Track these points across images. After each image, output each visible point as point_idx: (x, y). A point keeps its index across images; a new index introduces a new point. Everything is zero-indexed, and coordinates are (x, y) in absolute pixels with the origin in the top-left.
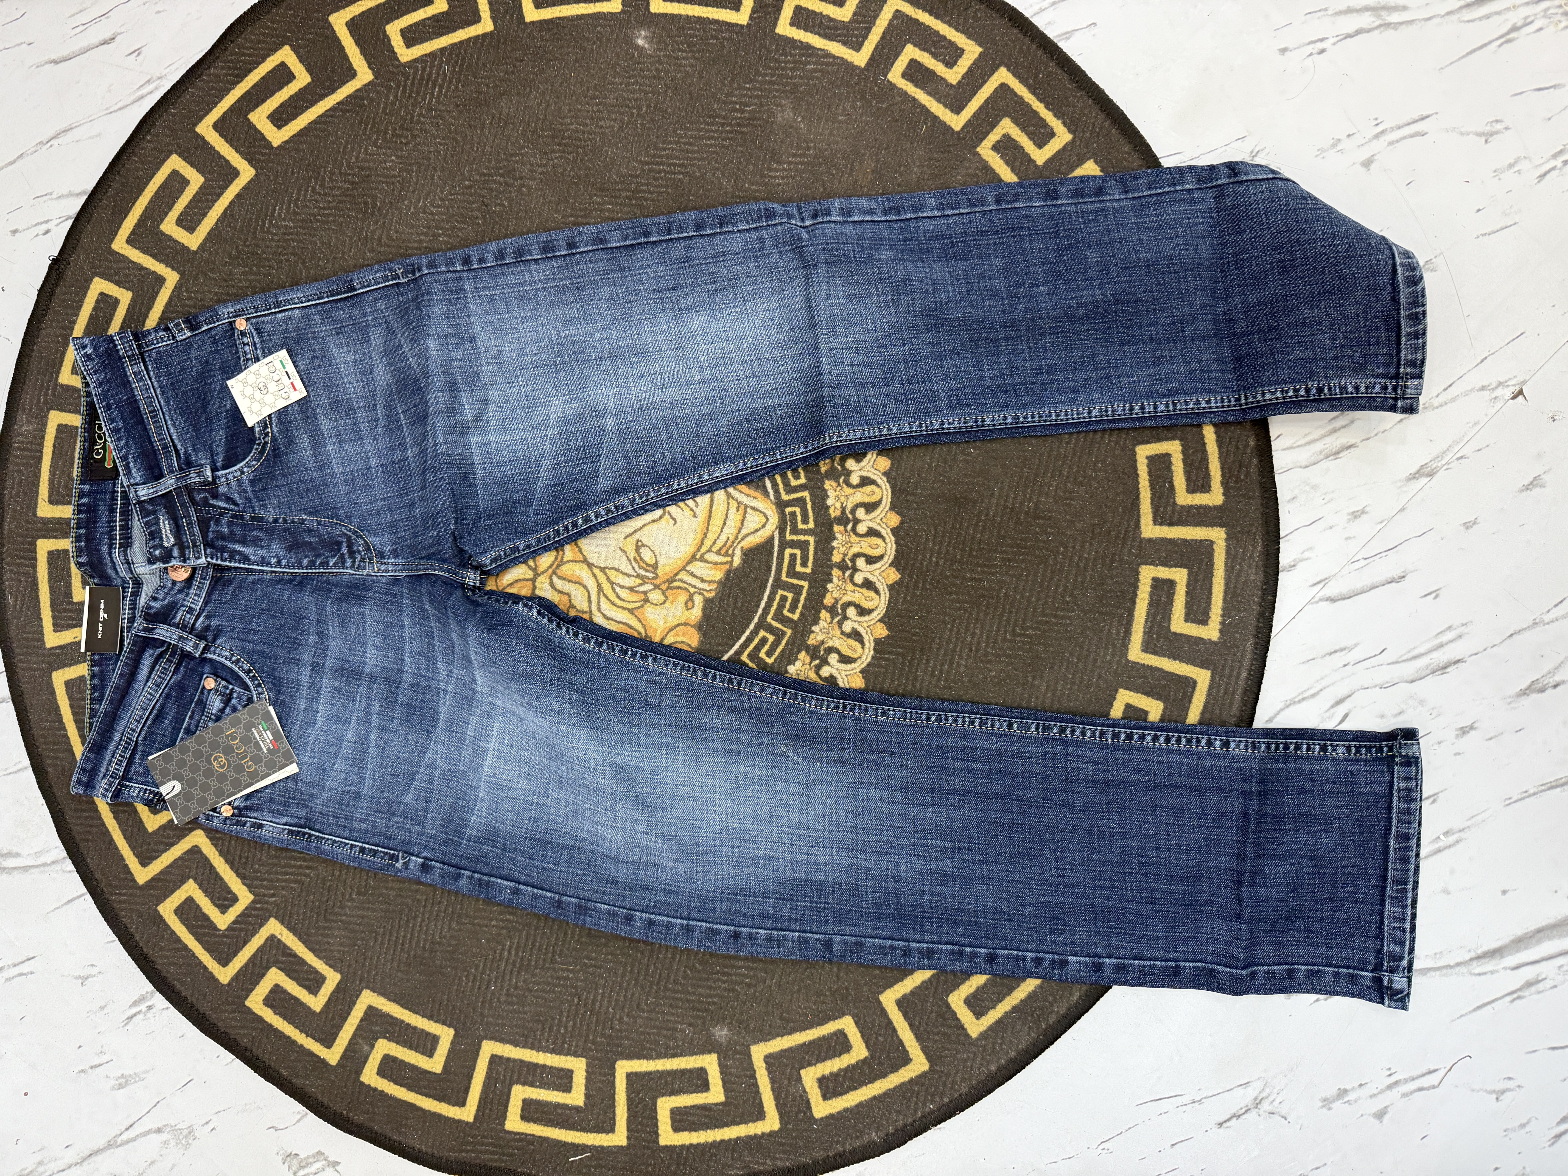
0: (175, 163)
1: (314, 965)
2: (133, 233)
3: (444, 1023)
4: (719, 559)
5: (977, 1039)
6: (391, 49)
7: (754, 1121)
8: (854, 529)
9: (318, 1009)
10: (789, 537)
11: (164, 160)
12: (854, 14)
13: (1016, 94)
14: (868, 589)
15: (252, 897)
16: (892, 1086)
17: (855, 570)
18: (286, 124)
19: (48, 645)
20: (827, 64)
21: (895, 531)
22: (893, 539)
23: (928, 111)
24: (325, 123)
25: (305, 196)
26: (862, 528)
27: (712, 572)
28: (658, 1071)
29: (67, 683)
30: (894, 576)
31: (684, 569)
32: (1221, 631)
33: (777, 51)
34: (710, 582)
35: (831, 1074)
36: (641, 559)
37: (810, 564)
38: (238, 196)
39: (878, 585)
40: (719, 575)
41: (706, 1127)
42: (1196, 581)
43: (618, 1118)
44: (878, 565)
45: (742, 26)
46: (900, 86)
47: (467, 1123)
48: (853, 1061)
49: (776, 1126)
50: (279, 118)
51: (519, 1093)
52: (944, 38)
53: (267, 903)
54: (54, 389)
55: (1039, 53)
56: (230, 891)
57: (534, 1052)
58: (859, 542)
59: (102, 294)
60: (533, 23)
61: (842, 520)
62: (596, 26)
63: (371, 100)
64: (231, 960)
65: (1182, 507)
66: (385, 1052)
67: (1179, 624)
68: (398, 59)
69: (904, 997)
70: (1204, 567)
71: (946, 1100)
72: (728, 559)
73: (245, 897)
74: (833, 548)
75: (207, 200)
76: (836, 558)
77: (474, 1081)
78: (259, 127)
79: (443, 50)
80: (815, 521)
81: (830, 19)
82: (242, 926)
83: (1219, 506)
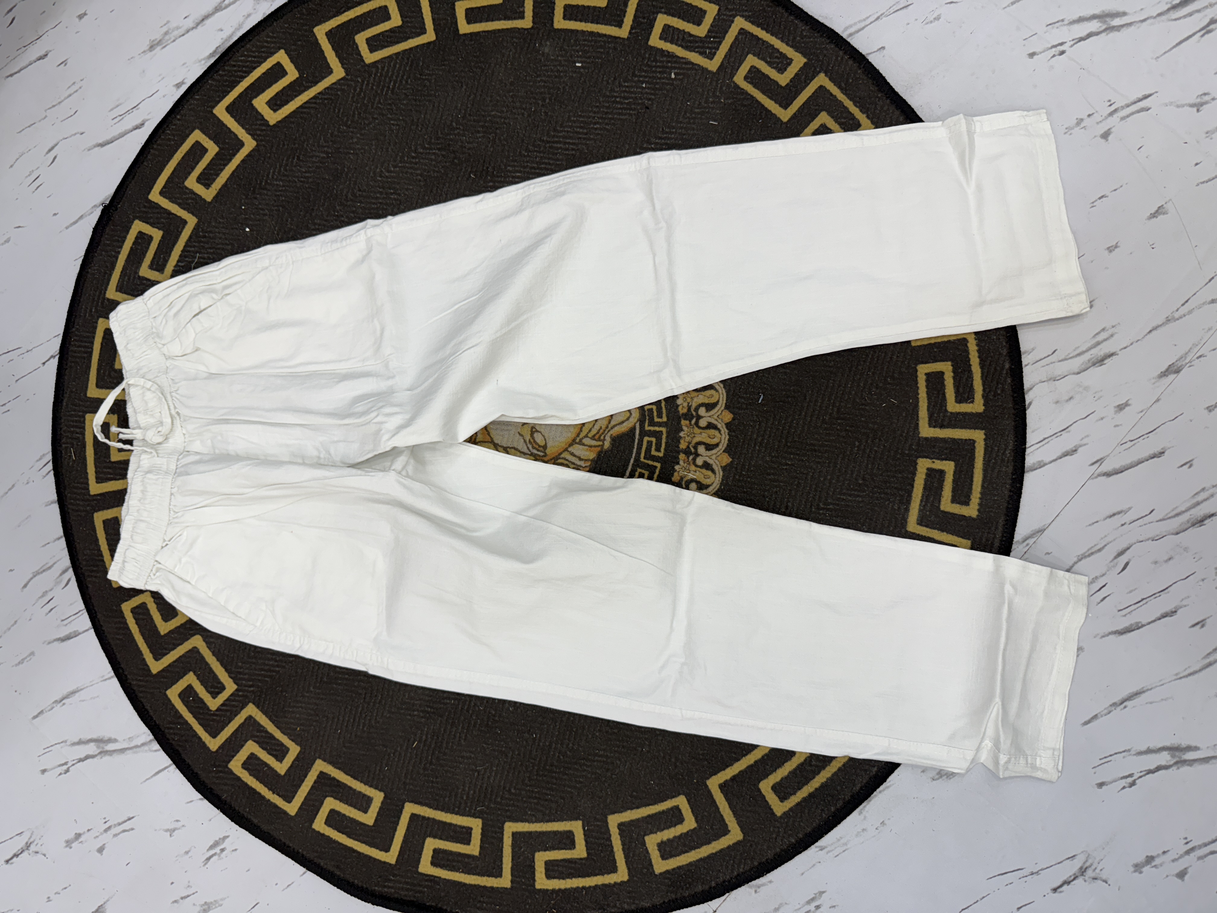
0: (197, 136)
1: (280, 739)
2: (164, 187)
3: (376, 788)
4: (594, 443)
5: (781, 817)
6: (359, 54)
7: (609, 873)
8: (697, 424)
9: (282, 773)
10: (647, 428)
11: (190, 134)
12: (709, 31)
13: (831, 94)
14: (707, 469)
15: (235, 687)
16: (714, 851)
17: (697, 455)
18: (280, 108)
19: (92, 493)
20: (688, 69)
21: (728, 425)
22: (727, 431)
23: (763, 106)
24: (309, 108)
25: (292, 162)
26: (703, 423)
27: (588, 453)
28: (536, 832)
29: (104, 522)
30: (726, 459)
31: (566, 450)
32: (979, 510)
33: (649, 59)
34: (586, 460)
35: (668, 840)
36: (535, 441)
37: (662, 449)
38: (243, 161)
39: (715, 467)
40: (592, 455)
41: (571, 876)
42: (961, 471)
43: (504, 866)
44: (714, 451)
45: (623, 39)
46: (742, 87)
47: (390, 865)
48: (685, 831)
49: (626, 878)
50: (275, 104)
51: (431, 844)
52: (778, 50)
53: (248, 691)
54: (102, 303)
55: (850, 62)
56: (220, 682)
57: (443, 813)
58: (701, 433)
59: (140, 232)
60: (465, 35)
61: (688, 416)
62: (512, 38)
63: (343, 90)
64: (219, 734)
65: (951, 413)
66: (332, 807)
67: (947, 505)
68: (363, 61)
69: (726, 782)
70: (967, 460)
71: (756, 864)
72: (600, 443)
73: (230, 687)
74: (681, 437)
75: (221, 165)
76: (683, 445)
77: (397, 833)
78: (260, 110)
79: (397, 54)
80: (668, 417)
81: (690, 35)
82: (228, 708)
83: (980, 413)
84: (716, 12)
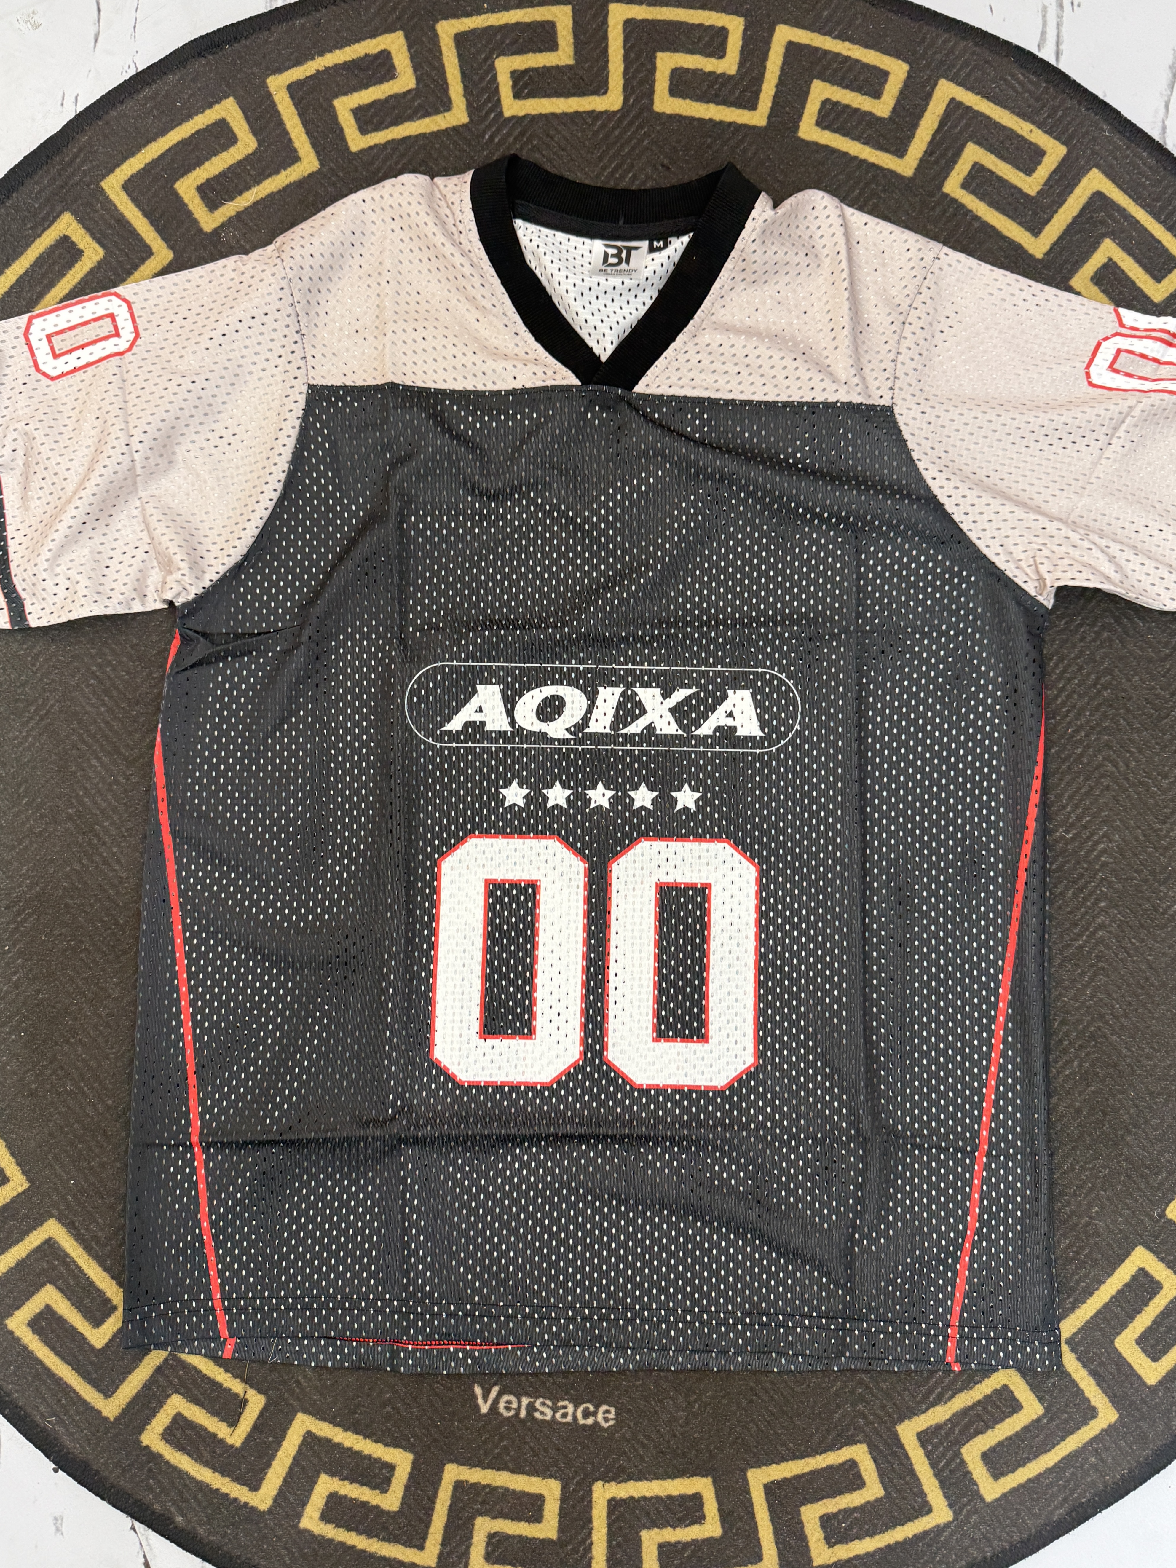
1: (387, 131)
9: (337, 103)
12: (963, 1462)
15: (507, 114)
19: (942, 82)
20: (930, 1392)
32: (11, 1333)
46: (845, 1449)
47: (103, 178)
51: (92, 254)
52: (860, 1537)
53: (489, 127)
56: (530, 96)
64: (457, 46)
65: (168, 1396)
66: (239, 144)
67: (49, 1297)
70: (89, 1368)
73: (512, 107)
82: (484, 84)
83: (140, 1433)
84: (982, 1491)
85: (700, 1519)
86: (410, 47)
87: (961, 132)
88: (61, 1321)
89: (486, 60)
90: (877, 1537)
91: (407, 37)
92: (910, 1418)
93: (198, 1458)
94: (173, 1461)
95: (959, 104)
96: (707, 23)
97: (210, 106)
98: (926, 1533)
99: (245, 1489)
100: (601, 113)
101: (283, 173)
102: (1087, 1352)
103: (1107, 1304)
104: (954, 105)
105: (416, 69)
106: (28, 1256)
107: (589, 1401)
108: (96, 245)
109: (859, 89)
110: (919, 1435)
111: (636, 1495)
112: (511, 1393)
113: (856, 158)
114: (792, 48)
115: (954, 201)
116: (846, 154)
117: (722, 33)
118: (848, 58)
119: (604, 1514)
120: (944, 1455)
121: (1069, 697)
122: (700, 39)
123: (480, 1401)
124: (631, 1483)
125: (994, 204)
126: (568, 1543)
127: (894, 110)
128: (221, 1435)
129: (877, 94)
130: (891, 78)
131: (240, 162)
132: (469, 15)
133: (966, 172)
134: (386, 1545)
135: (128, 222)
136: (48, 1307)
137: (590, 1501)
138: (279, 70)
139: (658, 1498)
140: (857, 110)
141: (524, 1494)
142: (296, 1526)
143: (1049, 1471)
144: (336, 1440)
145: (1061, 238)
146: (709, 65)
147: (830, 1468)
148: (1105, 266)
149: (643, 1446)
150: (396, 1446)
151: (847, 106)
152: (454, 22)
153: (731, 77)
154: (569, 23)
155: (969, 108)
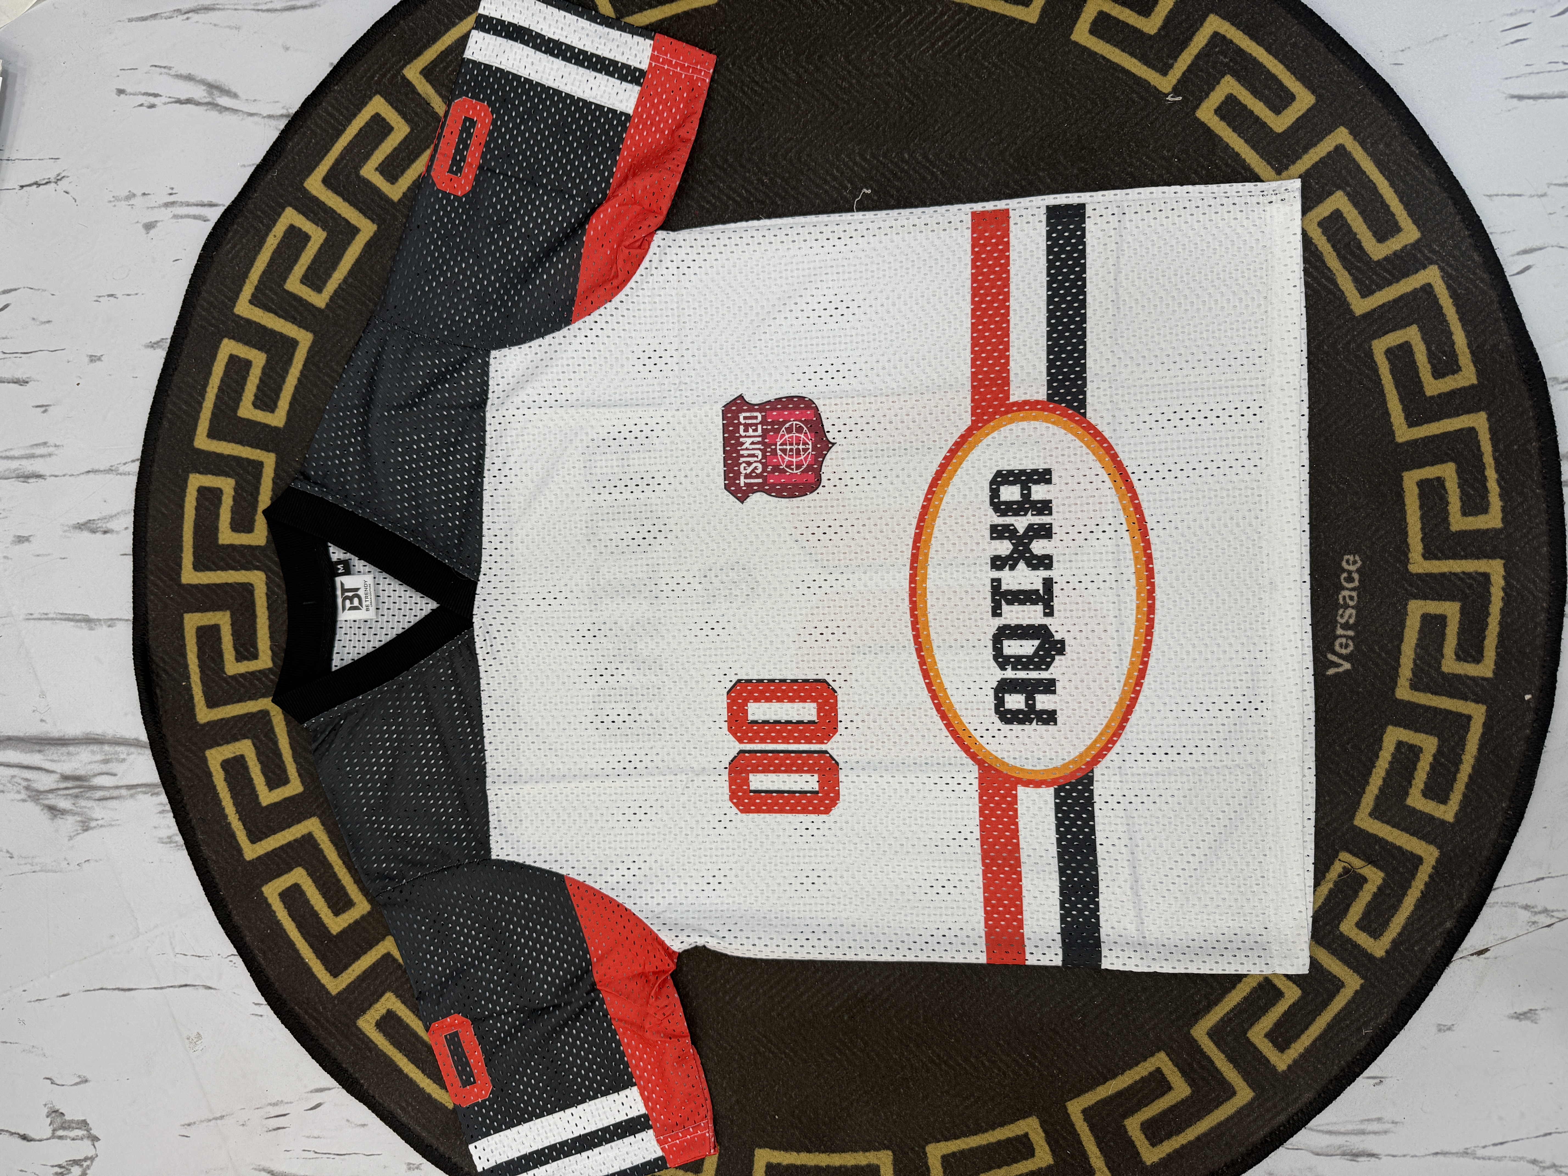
85: (1440, 482)
86: (219, 745)
87: (276, 294)
88: (1278, 1025)
89: (228, 683)
90: (1453, 329)
91: (211, 747)
92: (1348, 305)
93: (1394, 908)
94: (1398, 930)
95: (253, 295)
96: (194, 503)
97: (269, 906)
98: (1449, 287)
99: (1421, 868)
100: (268, 588)
101: (322, 846)
102: (1287, 156)
103: (1246, 141)
104: (255, 301)
105: (236, 739)
106: (1223, 1052)
107: (1339, 577)
108: (383, 999)
109: (244, 379)
110: (1364, 295)
111: (1420, 536)
112: (1333, 644)
113: (299, 380)
114: (212, 434)
115: (332, 299)
116: (296, 387)
117: (203, 491)
118: (220, 389)
119: (1437, 562)
120: (1378, 275)
121: (734, 191)
122: (207, 509)
123: (1341, 670)
124: (1410, 540)
125: (334, 266)
126: (1463, 592)
127: (260, 349)
128: (1375, 889)
129: (248, 364)
130: (235, 352)
131: (314, 881)
132: (191, 698)
133: (308, 290)
134: (1468, 747)
135: (365, 972)
136: (1267, 1036)
137: (1427, 575)
138: (239, 851)
139: (1422, 518)
140: (261, 380)
141: (1421, 631)
142: (1452, 825)
143: (1392, 185)
144: (1376, 791)
145: (361, 211)
146: (227, 502)
147: (1392, 372)
148: (382, 173)
149: (1377, 530)
150: (1381, 740)
151: (258, 387)
152: (197, 710)
153: (237, 483)
154: (197, 615)
155: (257, 288)
